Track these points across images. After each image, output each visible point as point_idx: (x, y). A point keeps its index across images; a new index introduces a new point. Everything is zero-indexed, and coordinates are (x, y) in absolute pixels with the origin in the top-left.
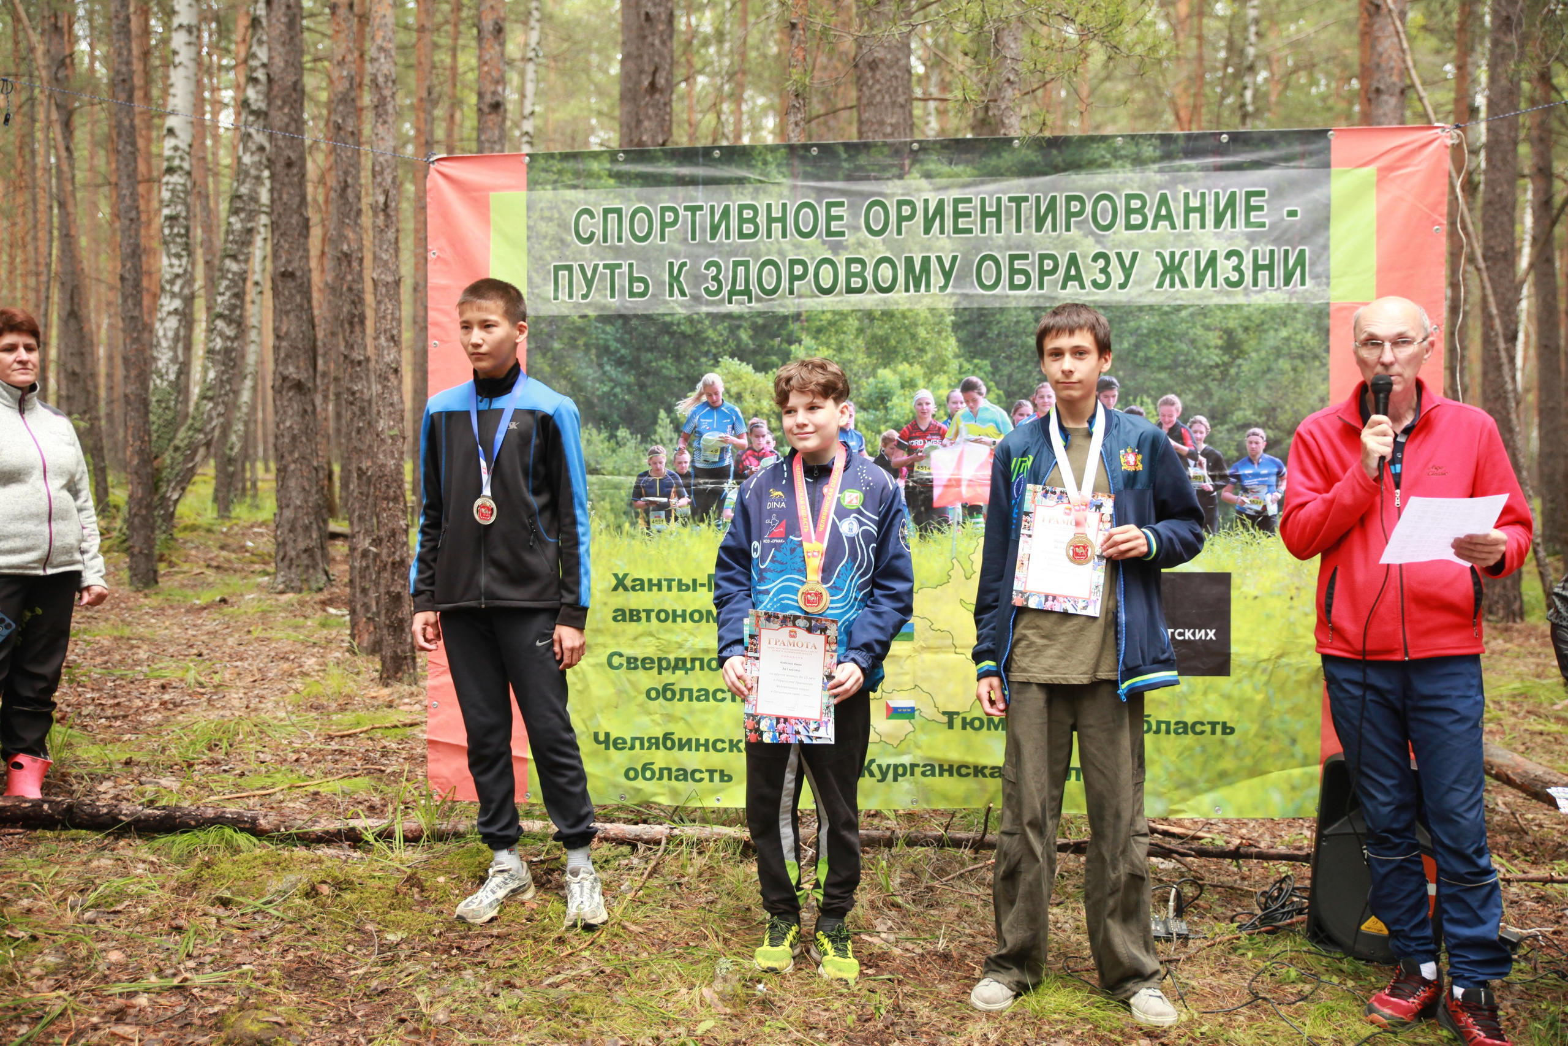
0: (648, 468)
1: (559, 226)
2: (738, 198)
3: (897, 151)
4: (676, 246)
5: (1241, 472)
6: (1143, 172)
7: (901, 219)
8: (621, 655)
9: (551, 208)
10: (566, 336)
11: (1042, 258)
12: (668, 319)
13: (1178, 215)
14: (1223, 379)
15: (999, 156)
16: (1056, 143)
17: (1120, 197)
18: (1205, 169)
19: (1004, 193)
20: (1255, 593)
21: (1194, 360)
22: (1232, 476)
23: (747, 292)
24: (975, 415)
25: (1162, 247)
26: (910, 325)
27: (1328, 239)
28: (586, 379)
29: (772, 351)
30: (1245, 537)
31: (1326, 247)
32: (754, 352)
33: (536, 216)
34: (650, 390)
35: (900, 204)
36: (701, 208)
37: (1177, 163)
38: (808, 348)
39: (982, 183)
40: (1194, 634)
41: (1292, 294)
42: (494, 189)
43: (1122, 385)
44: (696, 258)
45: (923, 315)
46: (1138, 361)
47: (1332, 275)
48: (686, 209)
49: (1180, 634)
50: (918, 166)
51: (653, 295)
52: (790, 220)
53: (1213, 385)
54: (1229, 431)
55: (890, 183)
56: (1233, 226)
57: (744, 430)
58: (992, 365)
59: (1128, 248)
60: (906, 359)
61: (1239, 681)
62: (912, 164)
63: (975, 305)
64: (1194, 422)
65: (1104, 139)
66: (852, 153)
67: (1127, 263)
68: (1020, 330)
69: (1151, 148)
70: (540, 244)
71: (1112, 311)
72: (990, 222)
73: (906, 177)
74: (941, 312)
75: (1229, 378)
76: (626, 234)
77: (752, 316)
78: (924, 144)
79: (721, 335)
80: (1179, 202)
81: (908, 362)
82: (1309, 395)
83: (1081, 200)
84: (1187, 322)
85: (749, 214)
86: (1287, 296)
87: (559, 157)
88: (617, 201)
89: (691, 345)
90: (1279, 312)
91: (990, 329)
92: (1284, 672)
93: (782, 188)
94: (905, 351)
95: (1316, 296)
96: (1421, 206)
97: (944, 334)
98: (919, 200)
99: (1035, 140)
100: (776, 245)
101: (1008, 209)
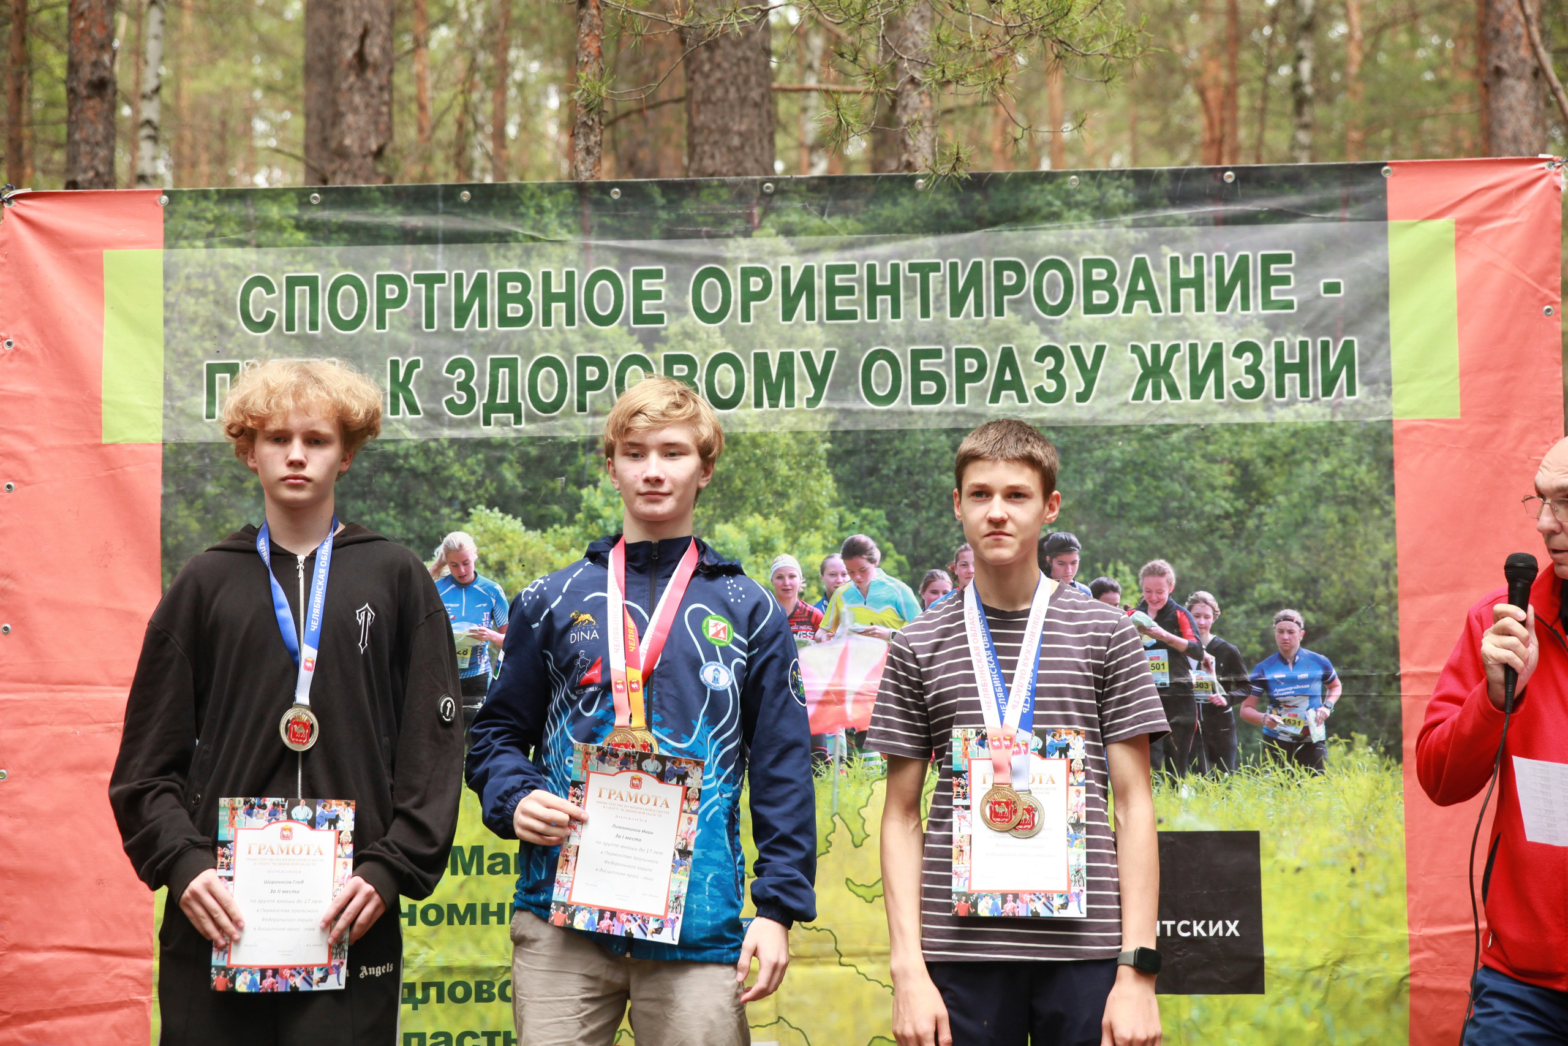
1: (217, 303)
2: (499, 263)
3: (741, 195)
4: (403, 336)
5: (1268, 677)
6: (1109, 226)
7: (748, 297)
9: (202, 276)
10: (227, 473)
11: (961, 354)
12: (390, 448)
13: (1163, 292)
14: (1237, 536)
15: (895, 203)
16: (980, 182)
17: (1076, 264)
18: (1201, 222)
19: (903, 258)
20: (1297, 863)
21: (1192, 507)
22: (1255, 682)
23: (513, 407)
24: (865, 594)
25: (1140, 338)
26: (764, 456)
27: (1387, 325)
29: (552, 497)
30: (1278, 775)
31: (1384, 337)
32: (525, 499)
33: (178, 287)
35: (747, 274)
36: (441, 278)
37: (1160, 214)
38: (607, 493)
39: (871, 243)
40: (1206, 928)
41: (1335, 407)
42: (109, 244)
44: (433, 355)
45: (783, 442)
46: (1108, 509)
47: (1394, 379)
48: (418, 279)
49: (1185, 928)
50: (773, 217)
52: (579, 297)
53: (1221, 545)
54: (1248, 614)
55: (731, 243)
56: (1245, 306)
58: (889, 517)
59: (1089, 340)
60: (758, 508)
61: (1278, 1002)
62: (765, 214)
63: (863, 427)
64: (1196, 601)
65: (1050, 177)
66: (674, 197)
67: (1089, 363)
68: (931, 463)
69: (1121, 191)
70: (186, 331)
71: (1068, 435)
72: (883, 301)
73: (755, 233)
74: (810, 436)
75: (1245, 534)
76: (323, 316)
77: (521, 444)
78: (781, 185)
79: (473, 473)
80: (1164, 271)
81: (761, 514)
82: (1367, 559)
83: (1017, 268)
84: (1181, 450)
85: (516, 288)
86: (1328, 410)
87: (215, 197)
88: (310, 266)
89: (426, 488)
90: (1317, 435)
91: (885, 463)
92: (1347, 987)
93: (566, 249)
94: (756, 496)
95: (1371, 410)
96: (1523, 276)
97: (815, 471)
98: (774, 268)
99: (948, 179)
100: (558, 335)
101: (909, 282)
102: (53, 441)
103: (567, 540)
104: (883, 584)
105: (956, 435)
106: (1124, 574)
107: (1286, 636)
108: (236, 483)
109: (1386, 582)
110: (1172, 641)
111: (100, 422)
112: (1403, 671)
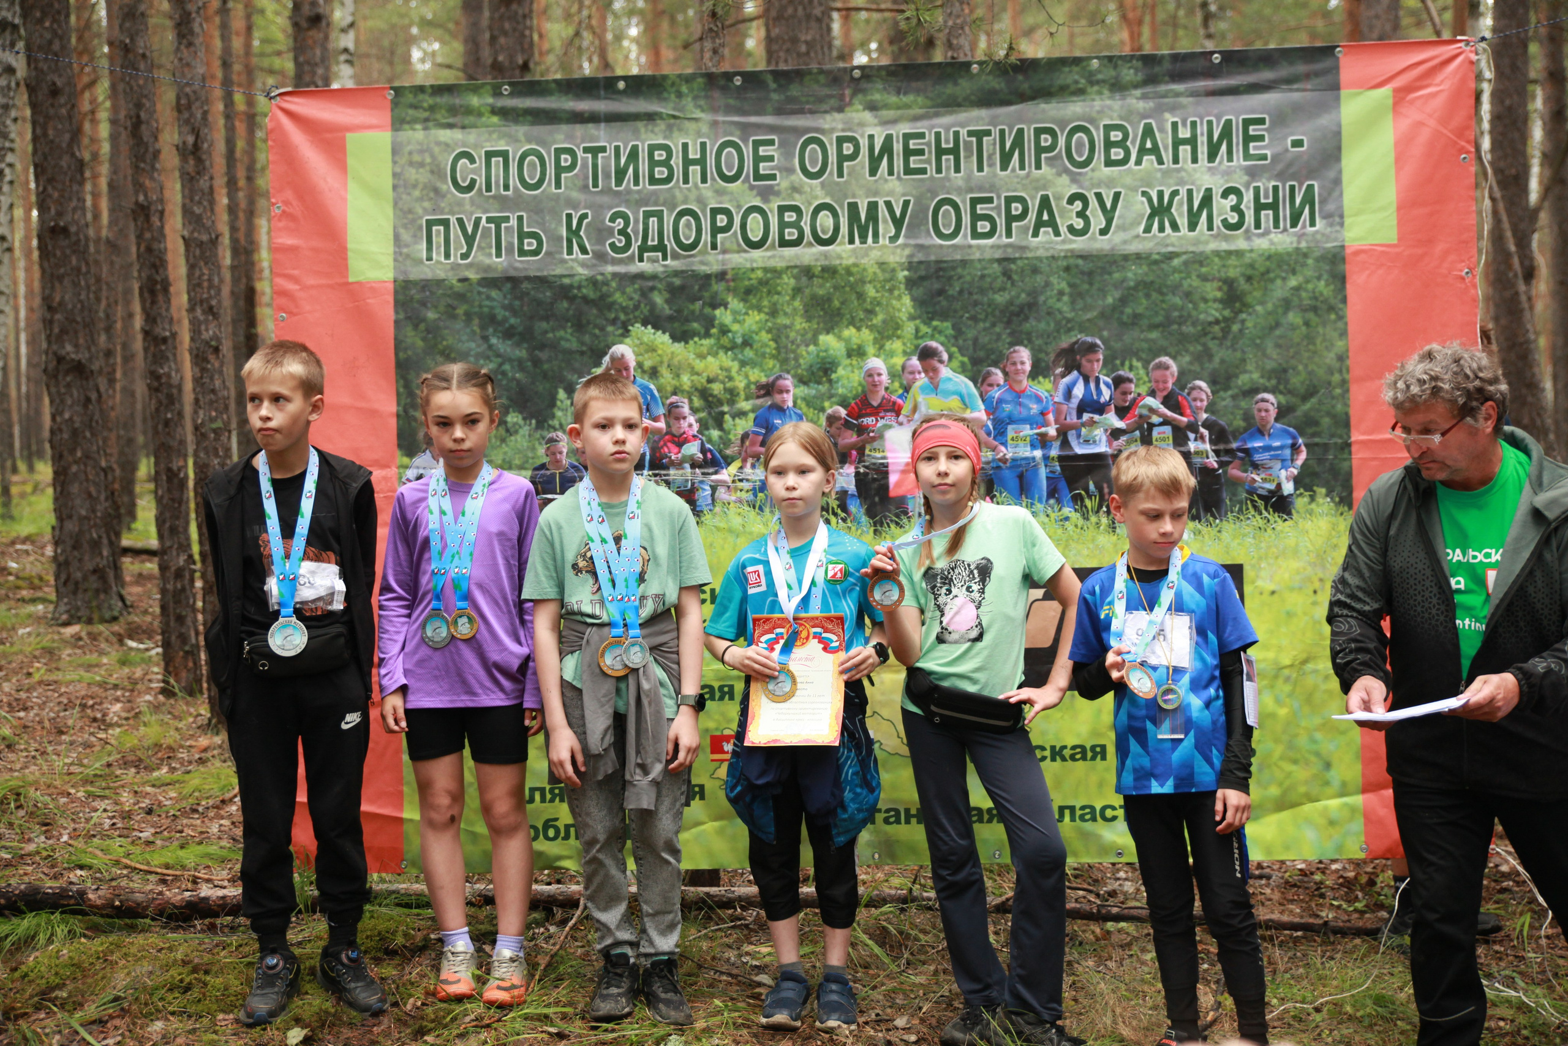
0: (545, 460)
1: (432, 172)
2: (648, 138)
3: (835, 79)
4: (575, 195)
5: (1249, 445)
6: (1123, 98)
7: (842, 158)
9: (421, 152)
10: (443, 303)
11: (1009, 200)
12: (566, 281)
13: (1166, 148)
14: (1224, 337)
15: (956, 84)
16: (1026, 66)
17: (1097, 129)
18: (1194, 94)
19: (963, 126)
20: (1272, 587)
21: (1189, 316)
22: (1240, 450)
23: (661, 248)
24: (936, 387)
25: (1149, 185)
26: (856, 282)
27: (1340, 172)
29: (693, 317)
30: (1258, 521)
31: (1337, 182)
32: (671, 319)
33: (403, 161)
34: (546, 366)
35: (841, 141)
36: (603, 149)
37: (1162, 88)
38: (735, 313)
39: (937, 115)
41: (1300, 236)
42: (351, 129)
43: (1108, 347)
44: (598, 209)
45: (871, 271)
46: (1125, 318)
47: (1346, 213)
48: (586, 150)
50: (860, 96)
51: (548, 254)
52: (711, 161)
53: (1213, 345)
54: (1234, 397)
55: (828, 117)
56: (1230, 159)
57: (661, 411)
58: (954, 327)
59: (1109, 187)
60: (852, 322)
62: (854, 94)
63: (933, 258)
64: (1193, 388)
65: (1077, 61)
66: (783, 82)
67: (1109, 205)
68: (986, 285)
69: (1132, 71)
70: (409, 194)
71: (1093, 261)
72: (948, 160)
73: (847, 109)
74: (892, 266)
75: (1231, 336)
76: (514, 180)
77: (667, 276)
78: (867, 71)
79: (631, 299)
80: (1167, 133)
81: (855, 327)
82: (1325, 353)
83: (1051, 132)
84: (1180, 272)
85: (661, 155)
86: (1295, 239)
87: (429, 90)
88: (502, 142)
89: (595, 311)
90: (1286, 258)
91: (951, 285)
92: (1310, 680)
93: (700, 124)
94: (850, 313)
95: (1328, 238)
96: (1445, 131)
97: (896, 293)
98: (862, 136)
99: (997, 64)
100: (694, 191)
101: (968, 145)
102: (311, 281)
103: (704, 350)
104: (950, 379)
105: (1005, 263)
107: (1263, 414)
108: (451, 310)
109: (1340, 371)
110: (1175, 419)
111: (347, 265)
112: (1353, 439)
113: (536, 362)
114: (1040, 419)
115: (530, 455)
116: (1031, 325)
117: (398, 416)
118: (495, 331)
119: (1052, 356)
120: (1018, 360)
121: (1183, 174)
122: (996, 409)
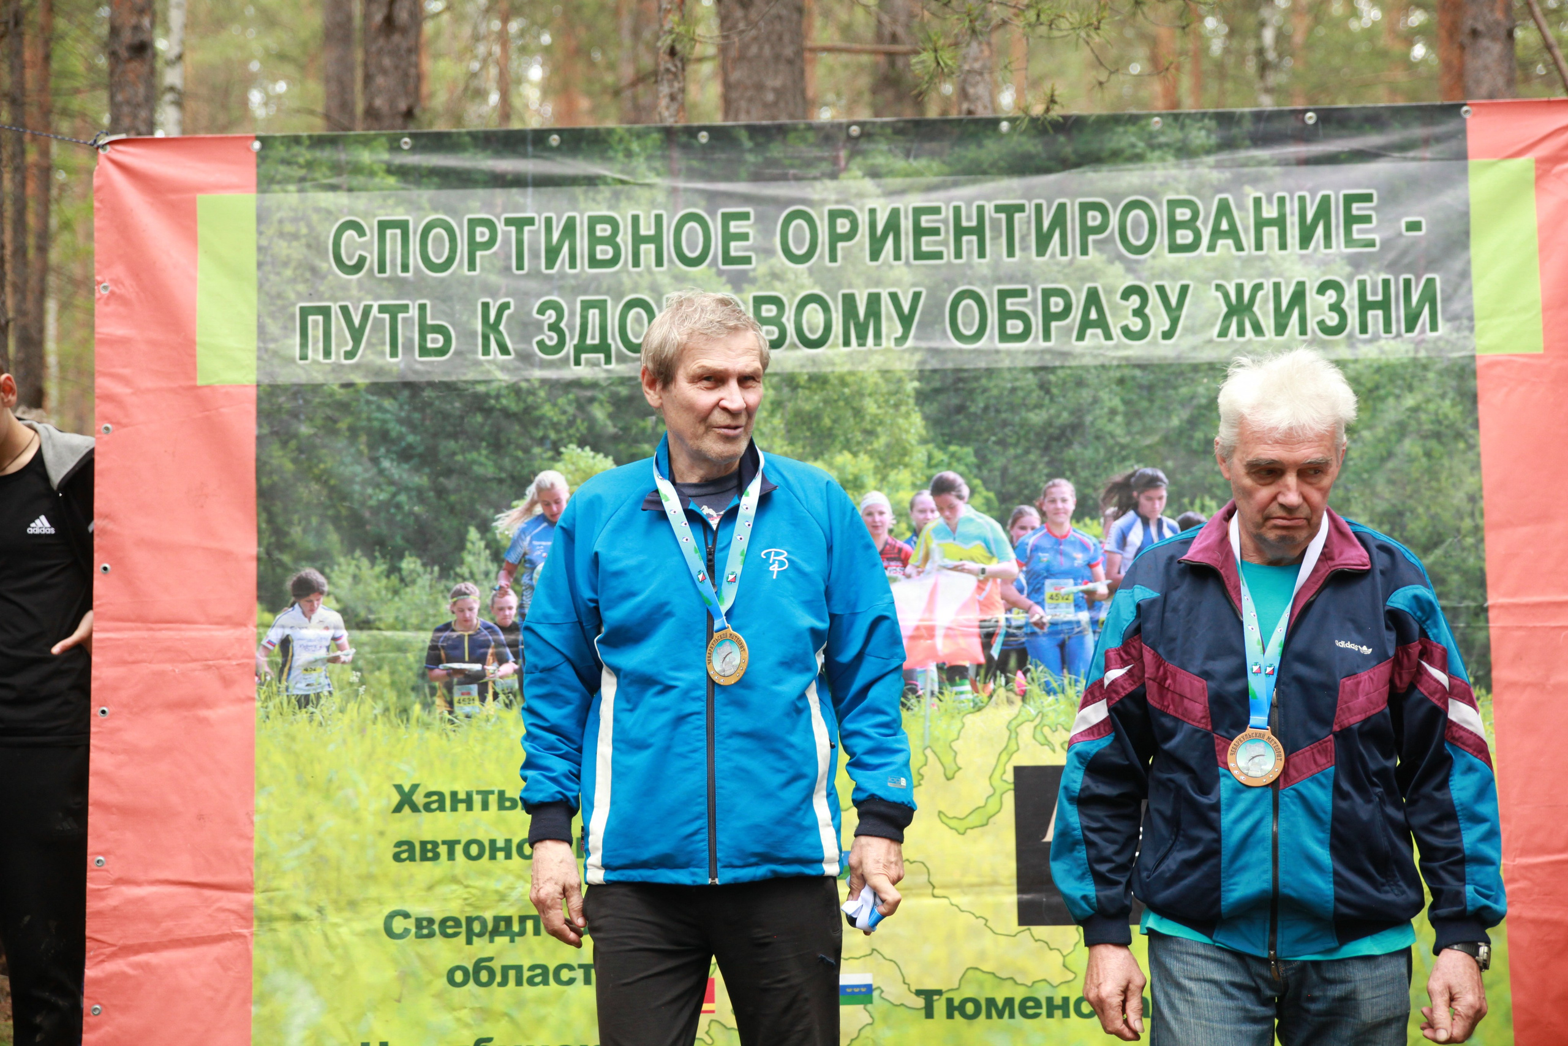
0: (450, 618)
1: (309, 246)
3: (827, 137)
4: (494, 278)
6: (1192, 167)
7: (835, 238)
8: (406, 915)
9: (295, 220)
10: (320, 415)
11: (1047, 294)
12: (481, 389)
13: (1246, 230)
15: (980, 146)
16: (1064, 126)
17: (1159, 204)
18: (1284, 162)
19: (989, 199)
23: (603, 348)
24: (954, 531)
25: (1225, 277)
26: (853, 395)
27: (1468, 262)
28: (351, 481)
29: (642, 436)
31: (1465, 274)
32: (615, 439)
33: (271, 231)
34: (453, 498)
35: (834, 215)
36: (530, 221)
37: (1242, 154)
39: (955, 184)
41: (1418, 344)
42: (204, 189)
44: (523, 297)
45: (871, 380)
46: (1194, 445)
47: (1476, 314)
48: (509, 222)
50: (859, 159)
51: (458, 353)
52: (668, 239)
55: (818, 185)
56: (1328, 244)
58: (977, 453)
59: (1174, 279)
60: (847, 446)
62: (852, 155)
63: (950, 365)
65: (1134, 119)
66: (761, 140)
67: (1174, 301)
68: (1018, 401)
69: (1203, 133)
70: (278, 274)
71: (1153, 372)
72: (969, 242)
73: (842, 175)
74: (899, 374)
76: (415, 259)
77: (611, 384)
78: (868, 128)
79: (564, 412)
80: (1247, 211)
81: (850, 451)
82: (1453, 492)
83: (1101, 208)
85: (605, 230)
86: (1411, 347)
87: (307, 142)
88: (401, 210)
89: (517, 428)
90: (1400, 370)
91: (973, 401)
93: (655, 192)
94: (845, 434)
95: (1454, 347)
97: (903, 409)
98: (861, 209)
99: (1034, 120)
100: (646, 275)
101: (995, 223)
102: (147, 382)
104: (971, 520)
105: (1042, 373)
106: (1211, 509)
108: (330, 423)
109: (1472, 515)
111: (194, 364)
112: (1490, 602)
113: (441, 492)
114: (1087, 572)
115: (431, 611)
116: (1075, 451)
117: (259, 559)
118: (388, 451)
119: (1102, 492)
120: (1058, 496)
121: (1268, 263)
122: (1030, 558)
